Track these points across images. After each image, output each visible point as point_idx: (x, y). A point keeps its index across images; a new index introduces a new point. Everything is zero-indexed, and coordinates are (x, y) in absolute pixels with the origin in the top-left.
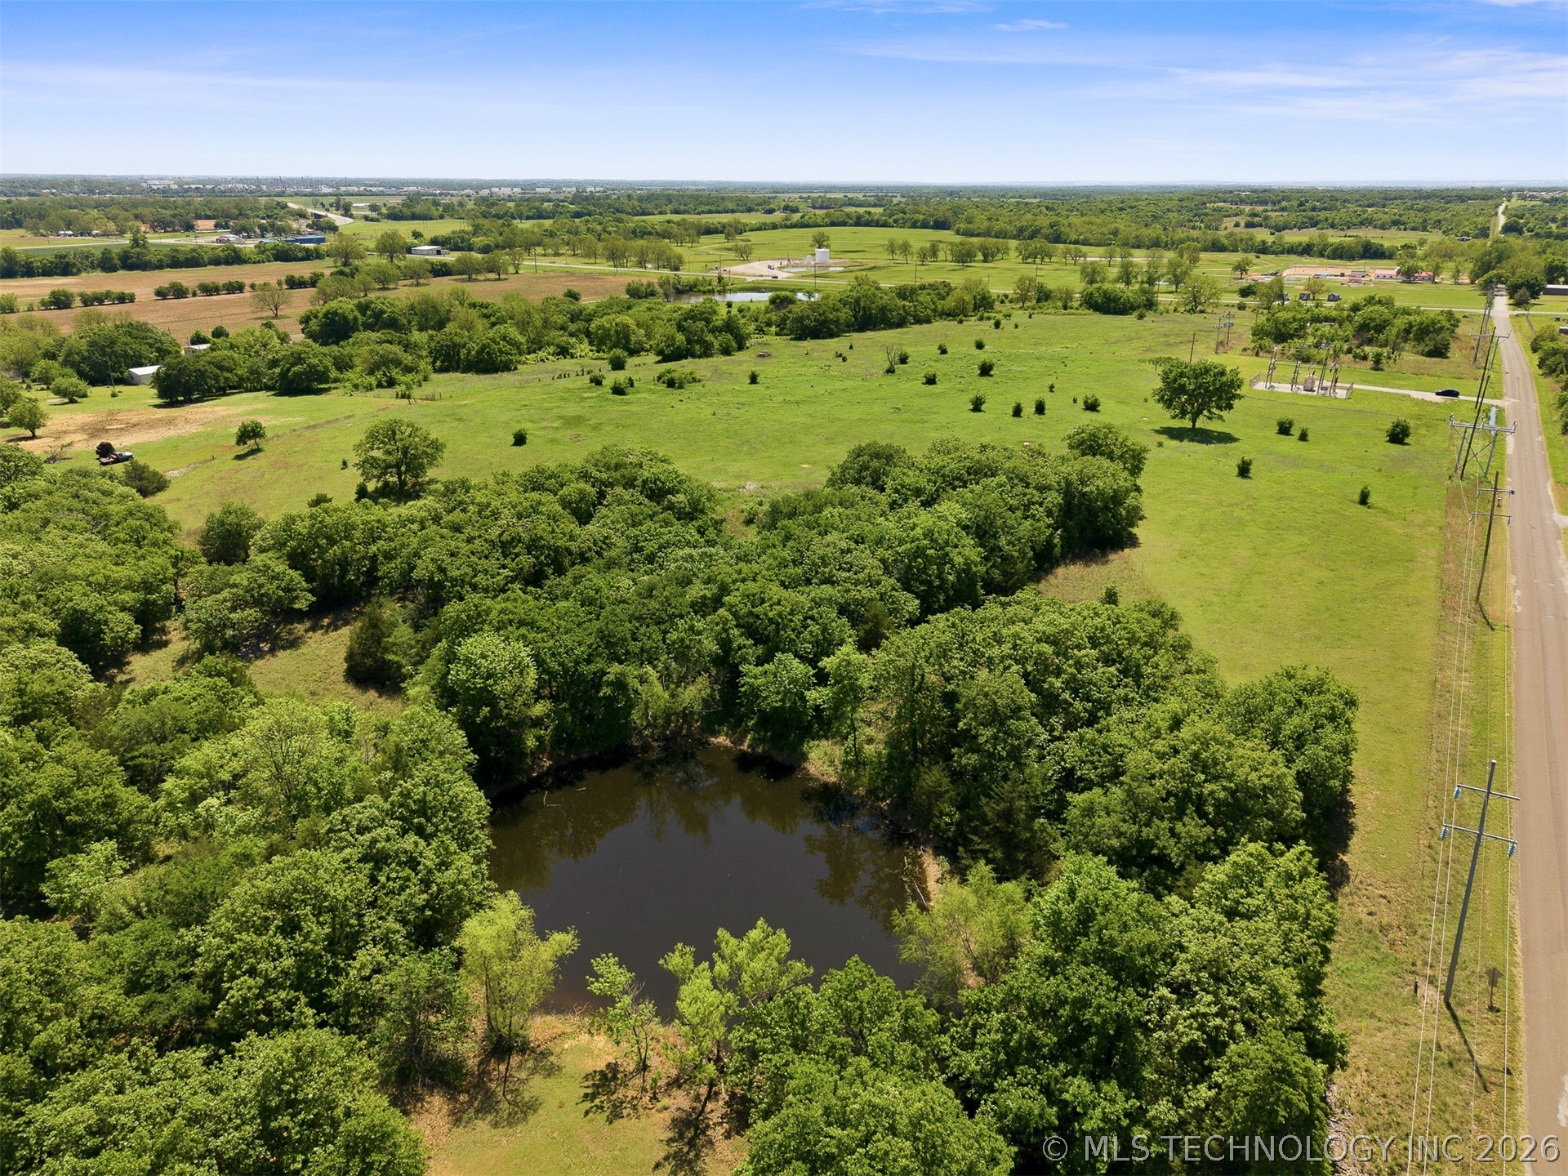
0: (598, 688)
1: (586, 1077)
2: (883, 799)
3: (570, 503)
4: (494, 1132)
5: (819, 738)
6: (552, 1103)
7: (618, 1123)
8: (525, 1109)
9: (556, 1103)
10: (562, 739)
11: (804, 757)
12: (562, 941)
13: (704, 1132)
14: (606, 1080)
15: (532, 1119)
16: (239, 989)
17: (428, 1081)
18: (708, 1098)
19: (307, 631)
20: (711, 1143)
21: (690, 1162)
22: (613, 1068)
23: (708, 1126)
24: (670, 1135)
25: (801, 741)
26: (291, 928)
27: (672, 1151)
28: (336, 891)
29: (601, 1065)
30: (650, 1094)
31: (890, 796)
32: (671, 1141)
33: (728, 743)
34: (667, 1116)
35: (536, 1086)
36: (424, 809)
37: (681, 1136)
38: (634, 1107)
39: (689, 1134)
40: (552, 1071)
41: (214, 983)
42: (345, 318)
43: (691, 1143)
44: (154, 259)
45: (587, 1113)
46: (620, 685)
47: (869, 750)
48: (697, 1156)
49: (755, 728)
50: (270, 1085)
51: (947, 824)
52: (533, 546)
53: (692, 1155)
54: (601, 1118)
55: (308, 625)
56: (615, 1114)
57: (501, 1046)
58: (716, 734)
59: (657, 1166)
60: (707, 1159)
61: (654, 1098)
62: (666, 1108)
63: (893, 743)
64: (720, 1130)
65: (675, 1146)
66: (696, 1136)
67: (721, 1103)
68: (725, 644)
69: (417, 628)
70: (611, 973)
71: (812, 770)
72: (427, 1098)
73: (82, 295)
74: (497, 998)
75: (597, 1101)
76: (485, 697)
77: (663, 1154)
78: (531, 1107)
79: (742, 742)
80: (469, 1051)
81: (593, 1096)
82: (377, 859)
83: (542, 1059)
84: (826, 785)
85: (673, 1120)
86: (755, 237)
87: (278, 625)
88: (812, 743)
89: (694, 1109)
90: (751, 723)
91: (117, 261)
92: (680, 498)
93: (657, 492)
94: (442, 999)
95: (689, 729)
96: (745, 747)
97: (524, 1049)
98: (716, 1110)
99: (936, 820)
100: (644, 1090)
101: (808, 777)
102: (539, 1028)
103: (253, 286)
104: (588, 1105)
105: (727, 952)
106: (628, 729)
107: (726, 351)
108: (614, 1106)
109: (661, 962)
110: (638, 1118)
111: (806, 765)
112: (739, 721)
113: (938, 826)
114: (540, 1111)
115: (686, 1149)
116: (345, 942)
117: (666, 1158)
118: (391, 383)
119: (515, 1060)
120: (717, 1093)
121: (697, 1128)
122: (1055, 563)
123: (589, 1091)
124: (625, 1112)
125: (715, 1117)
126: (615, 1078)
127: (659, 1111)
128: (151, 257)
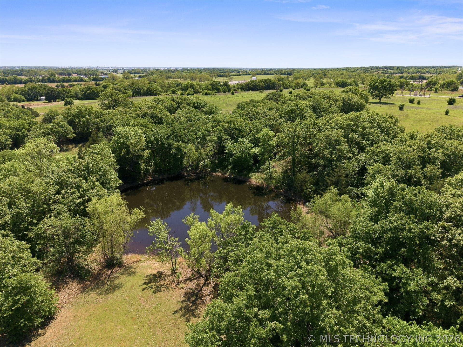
0: (170, 150)
1: (147, 276)
2: (281, 189)
3: (167, 107)
4: (98, 297)
5: (256, 172)
6: (128, 285)
7: (158, 294)
8: (114, 288)
9: (130, 286)
11: (250, 178)
13: (200, 298)
14: (156, 277)
15: (117, 292)
17: (72, 276)
18: (204, 285)
19: (73, 147)
20: (204, 302)
21: (192, 311)
22: (160, 273)
23: (203, 296)
24: (184, 299)
25: (248, 173)
27: (184, 306)
29: (155, 272)
30: (176, 283)
31: (284, 188)
32: (183, 302)
33: (221, 175)
34: (183, 291)
35: (123, 279)
37: (189, 299)
38: (167, 288)
39: (193, 299)
40: (131, 274)
43: (194, 303)
44: (58, 80)
45: (144, 289)
47: (275, 175)
48: (196, 308)
49: (231, 169)
51: (309, 191)
53: (193, 307)
54: (150, 291)
55: (74, 146)
56: (158, 290)
57: (111, 264)
58: (216, 172)
59: (176, 312)
60: (201, 309)
61: (178, 284)
62: (183, 288)
63: (285, 172)
64: (209, 298)
65: (185, 304)
66: (196, 299)
67: (210, 287)
71: (253, 182)
72: (70, 283)
75: (150, 285)
76: (124, 147)
77: (179, 307)
78: (118, 287)
79: (226, 174)
80: (96, 266)
81: (149, 283)
83: (128, 269)
84: (258, 186)
85: (186, 293)
86: (234, 77)
87: (63, 145)
88: (252, 174)
89: (196, 289)
90: (229, 168)
91: (46, 80)
95: (206, 170)
96: (227, 176)
97: (121, 265)
98: (207, 290)
99: (305, 191)
100: (173, 281)
101: (251, 183)
104: (145, 286)
105: (214, 217)
106: (181, 167)
107: (224, 92)
108: (158, 287)
109: (183, 220)
110: (168, 292)
111: (251, 180)
112: (225, 168)
113: (306, 193)
114: (122, 289)
115: (190, 305)
117: (180, 309)
119: (116, 269)
120: (209, 284)
121: (197, 296)
123: (147, 281)
124: (162, 289)
125: (207, 292)
126: (160, 276)
127: (180, 289)
128: (56, 80)
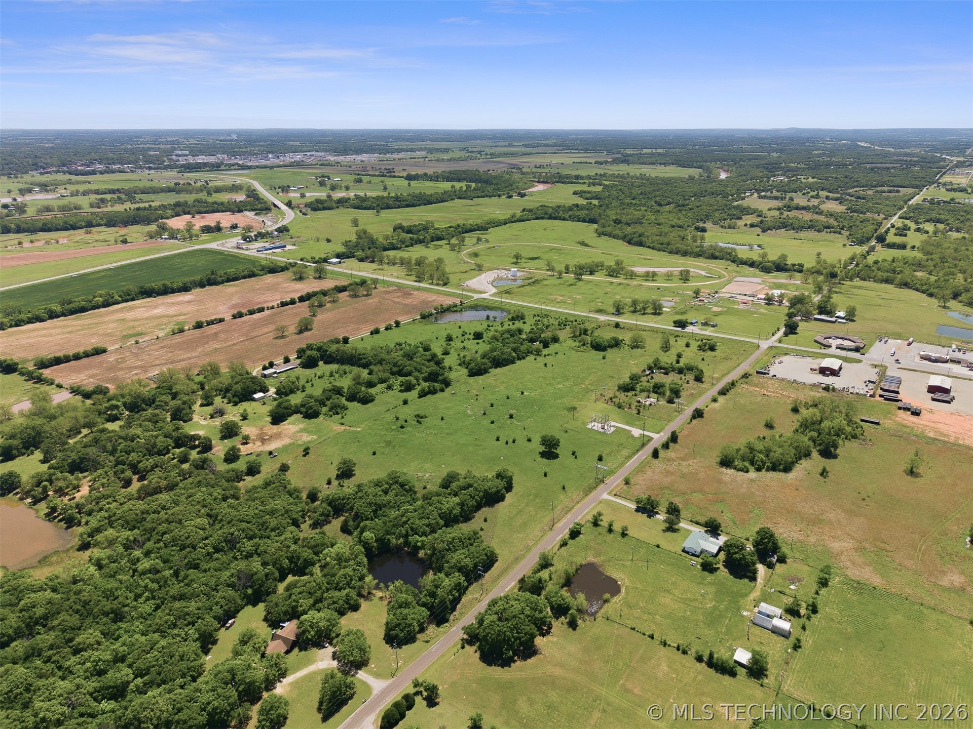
0: (385, 540)
3: (384, 490)
4: (369, 602)
6: (375, 600)
7: (382, 603)
8: (372, 600)
10: (378, 549)
11: (418, 553)
12: (377, 581)
14: (381, 598)
16: (341, 585)
17: (361, 596)
19: (333, 520)
22: (382, 596)
26: (346, 578)
28: (350, 574)
29: (380, 596)
33: (406, 550)
35: (373, 598)
36: (360, 563)
38: (384, 601)
41: (337, 584)
42: (314, 357)
45: (379, 601)
46: (388, 539)
50: (347, 594)
52: (375, 504)
57: (369, 593)
58: (404, 548)
68: (407, 532)
69: (354, 521)
70: (382, 585)
71: (419, 555)
72: (361, 598)
73: (206, 321)
74: (369, 588)
76: (367, 543)
79: (408, 550)
80: (365, 594)
81: (379, 599)
82: (354, 570)
83: (374, 595)
84: (422, 558)
88: (419, 551)
90: (410, 547)
91: (206, 283)
92: (407, 487)
93: (402, 485)
94: (362, 587)
95: (400, 547)
97: (372, 593)
100: (385, 599)
101: (419, 557)
102: (374, 592)
103: (268, 308)
106: (389, 548)
107: (442, 390)
108: (382, 601)
112: (408, 547)
116: (351, 580)
118: (337, 413)
119: (371, 595)
122: (481, 507)
127: (387, 601)
